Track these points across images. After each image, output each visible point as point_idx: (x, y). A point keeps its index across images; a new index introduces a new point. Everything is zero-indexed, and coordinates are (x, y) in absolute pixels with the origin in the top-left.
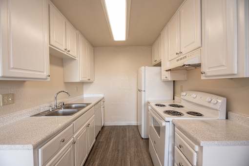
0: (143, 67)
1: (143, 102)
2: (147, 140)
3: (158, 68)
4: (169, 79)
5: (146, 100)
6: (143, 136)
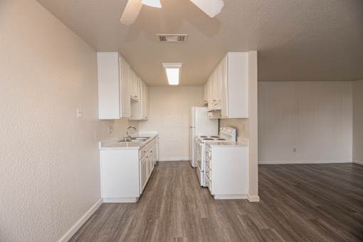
0: (194, 108)
2: (196, 168)
3: (206, 108)
4: (211, 117)
5: (195, 135)
6: (193, 165)
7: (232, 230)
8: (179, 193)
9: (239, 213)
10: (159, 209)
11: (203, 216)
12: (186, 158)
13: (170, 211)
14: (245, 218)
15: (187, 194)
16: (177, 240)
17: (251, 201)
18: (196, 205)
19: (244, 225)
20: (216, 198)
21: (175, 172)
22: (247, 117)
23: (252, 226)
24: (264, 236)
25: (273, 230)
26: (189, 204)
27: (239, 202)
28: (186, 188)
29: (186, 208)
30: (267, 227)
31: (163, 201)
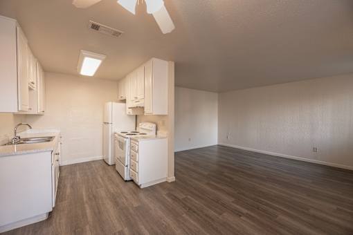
0: (110, 103)
1: (110, 134)
2: (114, 165)
3: (123, 104)
5: (113, 131)
6: (110, 163)
7: (163, 207)
8: (102, 193)
9: (164, 193)
10: (84, 215)
11: (136, 205)
12: (99, 157)
13: (99, 213)
14: (169, 195)
15: (112, 191)
16: (117, 234)
17: (170, 181)
18: (125, 197)
19: (169, 200)
20: (142, 187)
21: (89, 174)
22: (166, 113)
23: (175, 199)
24: (185, 202)
25: (189, 197)
26: (118, 199)
27: (161, 185)
28: (110, 186)
29: (116, 204)
30: (185, 197)
31: (86, 205)
